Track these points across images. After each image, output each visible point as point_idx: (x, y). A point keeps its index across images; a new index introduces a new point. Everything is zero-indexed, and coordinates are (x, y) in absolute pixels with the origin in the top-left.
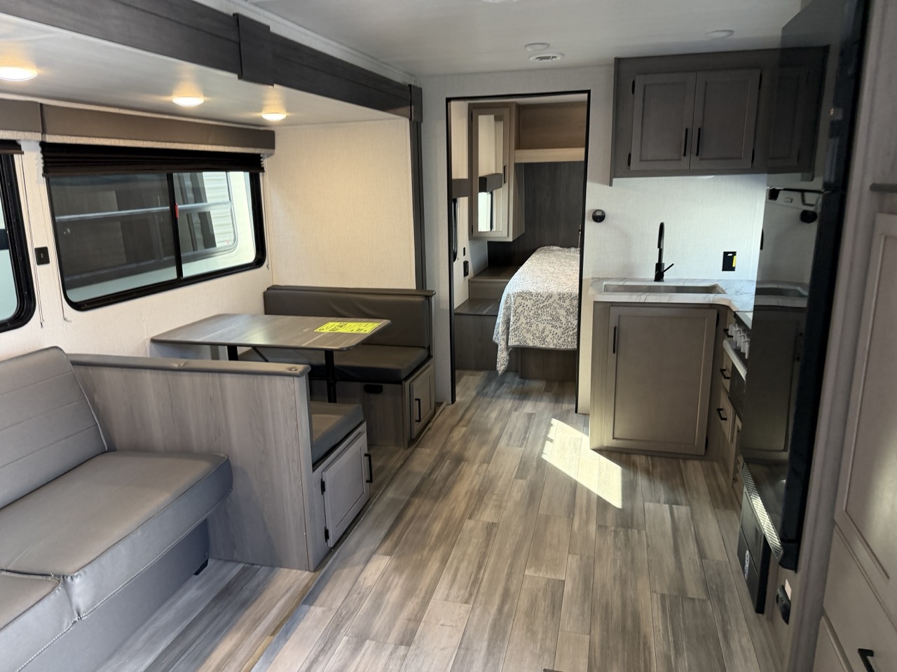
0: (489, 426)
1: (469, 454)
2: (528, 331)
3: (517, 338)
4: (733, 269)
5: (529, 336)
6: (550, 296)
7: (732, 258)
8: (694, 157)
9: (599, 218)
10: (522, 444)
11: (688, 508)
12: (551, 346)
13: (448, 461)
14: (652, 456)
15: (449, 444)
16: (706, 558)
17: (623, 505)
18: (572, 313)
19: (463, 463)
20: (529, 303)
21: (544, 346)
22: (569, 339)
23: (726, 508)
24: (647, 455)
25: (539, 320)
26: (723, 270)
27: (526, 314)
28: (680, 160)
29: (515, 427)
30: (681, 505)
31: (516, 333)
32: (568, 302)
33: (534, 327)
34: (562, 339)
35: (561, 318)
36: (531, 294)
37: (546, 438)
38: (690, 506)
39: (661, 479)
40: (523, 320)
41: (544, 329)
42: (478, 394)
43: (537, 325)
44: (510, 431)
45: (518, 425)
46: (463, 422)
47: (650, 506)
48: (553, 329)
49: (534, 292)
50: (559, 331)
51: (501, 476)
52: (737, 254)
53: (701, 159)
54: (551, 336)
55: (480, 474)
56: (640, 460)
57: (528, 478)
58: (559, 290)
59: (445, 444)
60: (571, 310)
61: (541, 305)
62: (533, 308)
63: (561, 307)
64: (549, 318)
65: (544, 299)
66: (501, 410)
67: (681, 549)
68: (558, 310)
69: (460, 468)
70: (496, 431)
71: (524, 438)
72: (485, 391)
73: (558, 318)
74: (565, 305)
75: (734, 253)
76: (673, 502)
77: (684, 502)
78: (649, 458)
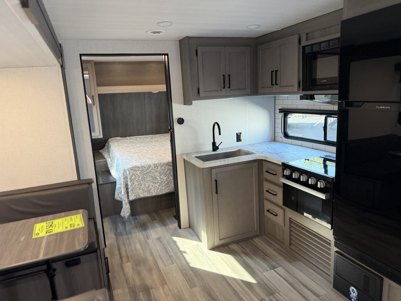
0: (142, 255)
1: (149, 282)
2: (140, 189)
3: (134, 194)
4: (241, 141)
5: (140, 191)
6: (149, 166)
7: (240, 135)
8: (227, 89)
9: (181, 121)
10: (172, 261)
11: (281, 267)
12: (154, 194)
13: (141, 293)
14: (237, 243)
15: (130, 280)
16: (320, 296)
17: (256, 280)
18: (162, 174)
19: (151, 291)
20: (138, 173)
21: (149, 195)
22: (163, 188)
23: (295, 261)
24: (235, 243)
25: (145, 181)
26: (237, 142)
27: (137, 179)
28: (221, 90)
29: (158, 250)
30: (278, 268)
31: (133, 191)
32: (159, 168)
33: (143, 185)
34: (159, 189)
35: (157, 177)
36: (138, 167)
37: (182, 252)
38: (281, 266)
39: (254, 255)
40: (136, 183)
41: (149, 185)
42: (116, 234)
43: (145, 184)
44: (157, 254)
45: (158, 248)
46: (124, 260)
47: (266, 274)
48: (154, 184)
49: (140, 166)
50: (157, 185)
51: (182, 291)
52: (242, 133)
53: (230, 90)
54: (153, 188)
55: (169, 295)
56: (234, 247)
57: (197, 284)
58: (153, 162)
59: (127, 280)
60: (162, 172)
61: (145, 173)
62: (141, 175)
63: (156, 171)
64: (151, 179)
65: (146, 169)
66: (140, 242)
67: (306, 296)
68: (155, 173)
69: (152, 296)
70: (150, 258)
71: (170, 257)
72: (119, 231)
73: (156, 178)
74: (158, 170)
75: (241, 133)
76: (273, 268)
77: (277, 266)
78: (237, 244)
